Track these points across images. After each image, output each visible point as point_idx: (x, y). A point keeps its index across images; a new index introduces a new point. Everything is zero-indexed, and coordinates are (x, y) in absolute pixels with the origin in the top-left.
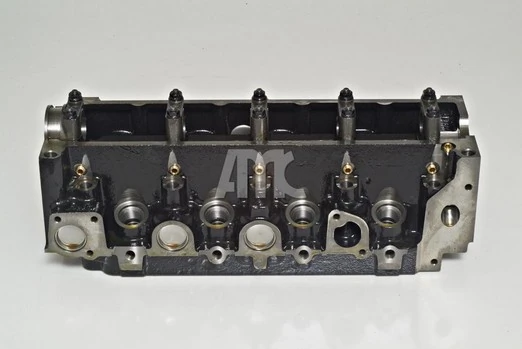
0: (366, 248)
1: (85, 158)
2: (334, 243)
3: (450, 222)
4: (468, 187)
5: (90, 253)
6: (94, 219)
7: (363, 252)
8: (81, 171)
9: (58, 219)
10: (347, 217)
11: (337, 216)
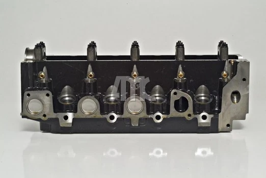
0: (191, 113)
1: (45, 69)
2: (174, 110)
3: (236, 102)
4: (244, 80)
5: (45, 116)
6: (48, 95)
7: (189, 115)
8: (42, 76)
9: (29, 95)
10: (181, 93)
11: (175, 93)
